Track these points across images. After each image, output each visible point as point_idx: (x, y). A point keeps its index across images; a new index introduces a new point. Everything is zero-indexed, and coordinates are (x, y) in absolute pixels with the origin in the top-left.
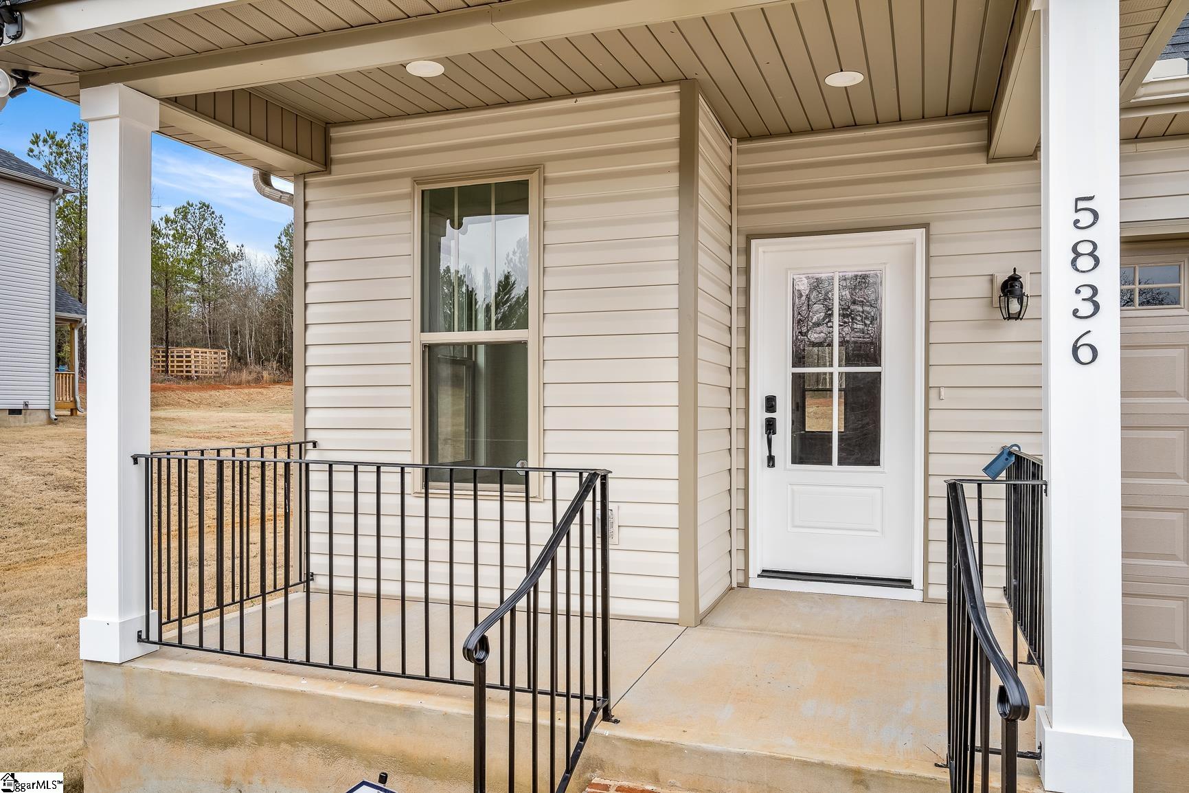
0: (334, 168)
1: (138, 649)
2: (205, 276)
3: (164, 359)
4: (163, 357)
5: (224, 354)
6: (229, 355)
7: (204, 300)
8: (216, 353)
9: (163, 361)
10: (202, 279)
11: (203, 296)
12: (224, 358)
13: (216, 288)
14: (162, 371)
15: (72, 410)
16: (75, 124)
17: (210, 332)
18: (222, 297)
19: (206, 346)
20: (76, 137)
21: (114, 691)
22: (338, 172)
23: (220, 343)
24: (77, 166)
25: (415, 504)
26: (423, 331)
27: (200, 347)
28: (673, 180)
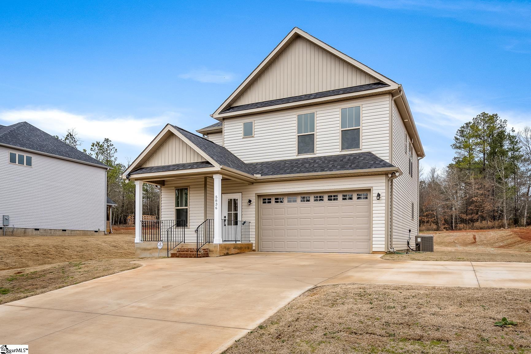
0: (165, 185)
1: (141, 242)
2: (148, 189)
3: (134, 219)
4: (133, 218)
5: (155, 217)
6: (156, 218)
7: (148, 198)
8: (151, 217)
9: (133, 220)
10: (147, 190)
11: (147, 196)
12: (155, 219)
13: (152, 193)
14: (133, 223)
15: (109, 232)
16: (105, 139)
17: (150, 209)
18: (154, 196)
19: (148, 215)
20: (106, 143)
21: (138, 246)
22: (166, 186)
23: (153, 213)
24: (106, 153)
25: (175, 230)
26: (176, 207)
27: (146, 215)
28: (203, 189)
